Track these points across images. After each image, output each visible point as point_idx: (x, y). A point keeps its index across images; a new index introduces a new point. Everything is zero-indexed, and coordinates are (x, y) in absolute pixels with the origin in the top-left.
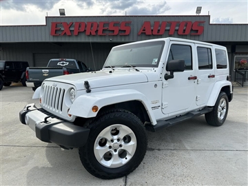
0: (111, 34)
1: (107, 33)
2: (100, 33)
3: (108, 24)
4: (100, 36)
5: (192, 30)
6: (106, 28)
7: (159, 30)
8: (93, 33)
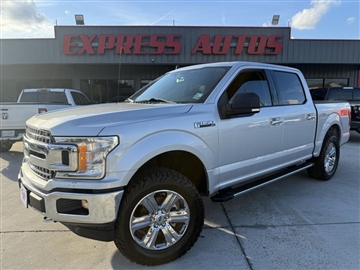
0: (153, 51)
1: (147, 50)
2: (137, 50)
3: (147, 38)
4: (137, 55)
5: (267, 47)
6: (145, 43)
7: (221, 48)
8: (127, 51)
